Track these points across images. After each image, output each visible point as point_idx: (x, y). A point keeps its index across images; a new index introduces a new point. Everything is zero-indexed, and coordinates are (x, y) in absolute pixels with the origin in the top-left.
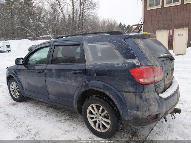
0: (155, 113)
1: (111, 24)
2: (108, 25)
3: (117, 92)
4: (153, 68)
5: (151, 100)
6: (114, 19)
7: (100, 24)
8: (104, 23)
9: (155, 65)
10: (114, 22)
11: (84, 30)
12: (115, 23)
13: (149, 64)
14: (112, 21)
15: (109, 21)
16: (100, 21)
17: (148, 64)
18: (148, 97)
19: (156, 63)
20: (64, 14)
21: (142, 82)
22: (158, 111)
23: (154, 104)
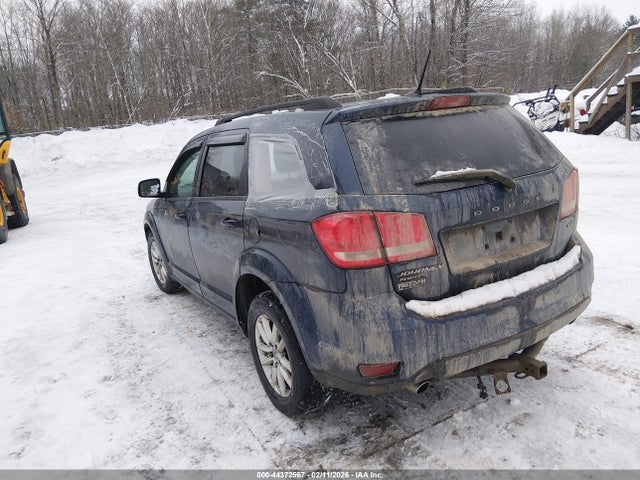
0: (381, 359)
1: (589, 27)
2: (575, 29)
3: (295, 286)
4: (374, 218)
5: (369, 318)
6: (600, 7)
7: (541, 32)
8: (556, 24)
9: (388, 207)
10: (601, 18)
11: (469, 60)
12: (606, 19)
13: (363, 206)
14: (592, 14)
15: (580, 15)
16: (542, 19)
17: (358, 205)
18: (359, 308)
19: (395, 200)
20: (399, 17)
21: (341, 262)
22: (390, 356)
23: (375, 330)
